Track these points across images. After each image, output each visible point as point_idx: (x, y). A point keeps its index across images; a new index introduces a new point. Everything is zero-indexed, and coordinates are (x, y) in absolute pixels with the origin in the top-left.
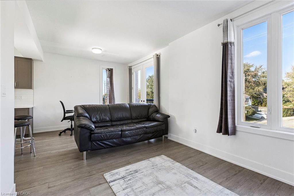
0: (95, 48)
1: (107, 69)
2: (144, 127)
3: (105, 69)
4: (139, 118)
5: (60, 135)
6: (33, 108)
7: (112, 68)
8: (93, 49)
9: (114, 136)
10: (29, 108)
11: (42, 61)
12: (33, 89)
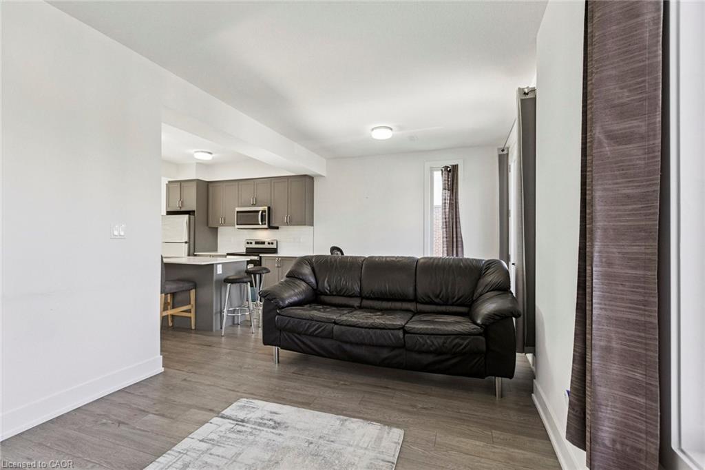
0: (376, 128)
1: (443, 169)
2: (399, 329)
3: (438, 170)
4: (437, 300)
7: (454, 164)
8: (373, 130)
9: (317, 332)
11: (322, 176)
12: (312, 224)
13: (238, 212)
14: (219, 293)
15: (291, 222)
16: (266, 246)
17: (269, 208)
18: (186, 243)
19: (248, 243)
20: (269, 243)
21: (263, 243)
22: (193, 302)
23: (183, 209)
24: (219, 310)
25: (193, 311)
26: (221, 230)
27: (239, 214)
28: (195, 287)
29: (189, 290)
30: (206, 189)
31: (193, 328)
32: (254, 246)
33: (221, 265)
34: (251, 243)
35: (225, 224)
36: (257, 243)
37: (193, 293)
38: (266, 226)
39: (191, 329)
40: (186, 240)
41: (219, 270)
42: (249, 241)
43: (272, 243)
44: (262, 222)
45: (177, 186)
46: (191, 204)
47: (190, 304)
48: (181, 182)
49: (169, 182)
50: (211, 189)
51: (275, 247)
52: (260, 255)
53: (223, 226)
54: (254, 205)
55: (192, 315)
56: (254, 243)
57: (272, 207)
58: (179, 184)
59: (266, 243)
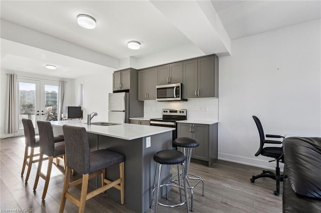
5: (253, 180)
6: (217, 123)
10: (209, 125)
12: (218, 97)
13: (158, 89)
14: (148, 171)
15: (201, 95)
16: (178, 114)
17: (182, 84)
18: (124, 111)
19: (164, 112)
20: (180, 112)
21: (176, 112)
22: (122, 175)
23: (122, 89)
24: (148, 187)
25: (122, 185)
26: (146, 102)
27: (158, 90)
28: (124, 160)
29: (119, 163)
30: (136, 74)
31: (122, 203)
32: (169, 114)
33: (150, 138)
34: (167, 112)
35: (148, 98)
36: (171, 111)
37: (121, 166)
38: (179, 99)
39: (120, 204)
40: (124, 109)
41: (148, 144)
42: (165, 110)
43: (183, 112)
44: (176, 95)
45: (119, 74)
46: (127, 86)
47: (119, 178)
48: (121, 71)
49: (115, 72)
50: (139, 74)
51: (185, 115)
52: (176, 122)
53: (147, 100)
54: (169, 83)
55: (121, 188)
56: (168, 111)
57: (184, 84)
58: (119, 73)
59: (178, 112)
